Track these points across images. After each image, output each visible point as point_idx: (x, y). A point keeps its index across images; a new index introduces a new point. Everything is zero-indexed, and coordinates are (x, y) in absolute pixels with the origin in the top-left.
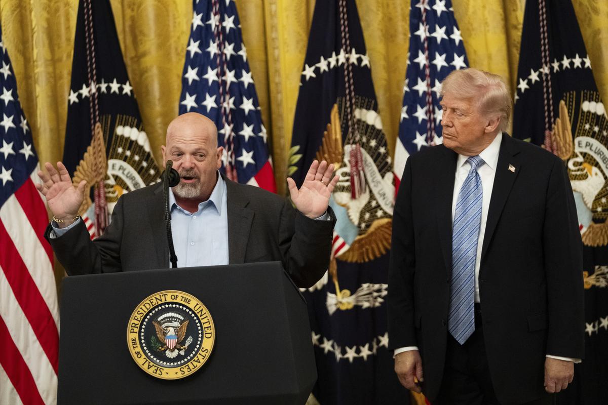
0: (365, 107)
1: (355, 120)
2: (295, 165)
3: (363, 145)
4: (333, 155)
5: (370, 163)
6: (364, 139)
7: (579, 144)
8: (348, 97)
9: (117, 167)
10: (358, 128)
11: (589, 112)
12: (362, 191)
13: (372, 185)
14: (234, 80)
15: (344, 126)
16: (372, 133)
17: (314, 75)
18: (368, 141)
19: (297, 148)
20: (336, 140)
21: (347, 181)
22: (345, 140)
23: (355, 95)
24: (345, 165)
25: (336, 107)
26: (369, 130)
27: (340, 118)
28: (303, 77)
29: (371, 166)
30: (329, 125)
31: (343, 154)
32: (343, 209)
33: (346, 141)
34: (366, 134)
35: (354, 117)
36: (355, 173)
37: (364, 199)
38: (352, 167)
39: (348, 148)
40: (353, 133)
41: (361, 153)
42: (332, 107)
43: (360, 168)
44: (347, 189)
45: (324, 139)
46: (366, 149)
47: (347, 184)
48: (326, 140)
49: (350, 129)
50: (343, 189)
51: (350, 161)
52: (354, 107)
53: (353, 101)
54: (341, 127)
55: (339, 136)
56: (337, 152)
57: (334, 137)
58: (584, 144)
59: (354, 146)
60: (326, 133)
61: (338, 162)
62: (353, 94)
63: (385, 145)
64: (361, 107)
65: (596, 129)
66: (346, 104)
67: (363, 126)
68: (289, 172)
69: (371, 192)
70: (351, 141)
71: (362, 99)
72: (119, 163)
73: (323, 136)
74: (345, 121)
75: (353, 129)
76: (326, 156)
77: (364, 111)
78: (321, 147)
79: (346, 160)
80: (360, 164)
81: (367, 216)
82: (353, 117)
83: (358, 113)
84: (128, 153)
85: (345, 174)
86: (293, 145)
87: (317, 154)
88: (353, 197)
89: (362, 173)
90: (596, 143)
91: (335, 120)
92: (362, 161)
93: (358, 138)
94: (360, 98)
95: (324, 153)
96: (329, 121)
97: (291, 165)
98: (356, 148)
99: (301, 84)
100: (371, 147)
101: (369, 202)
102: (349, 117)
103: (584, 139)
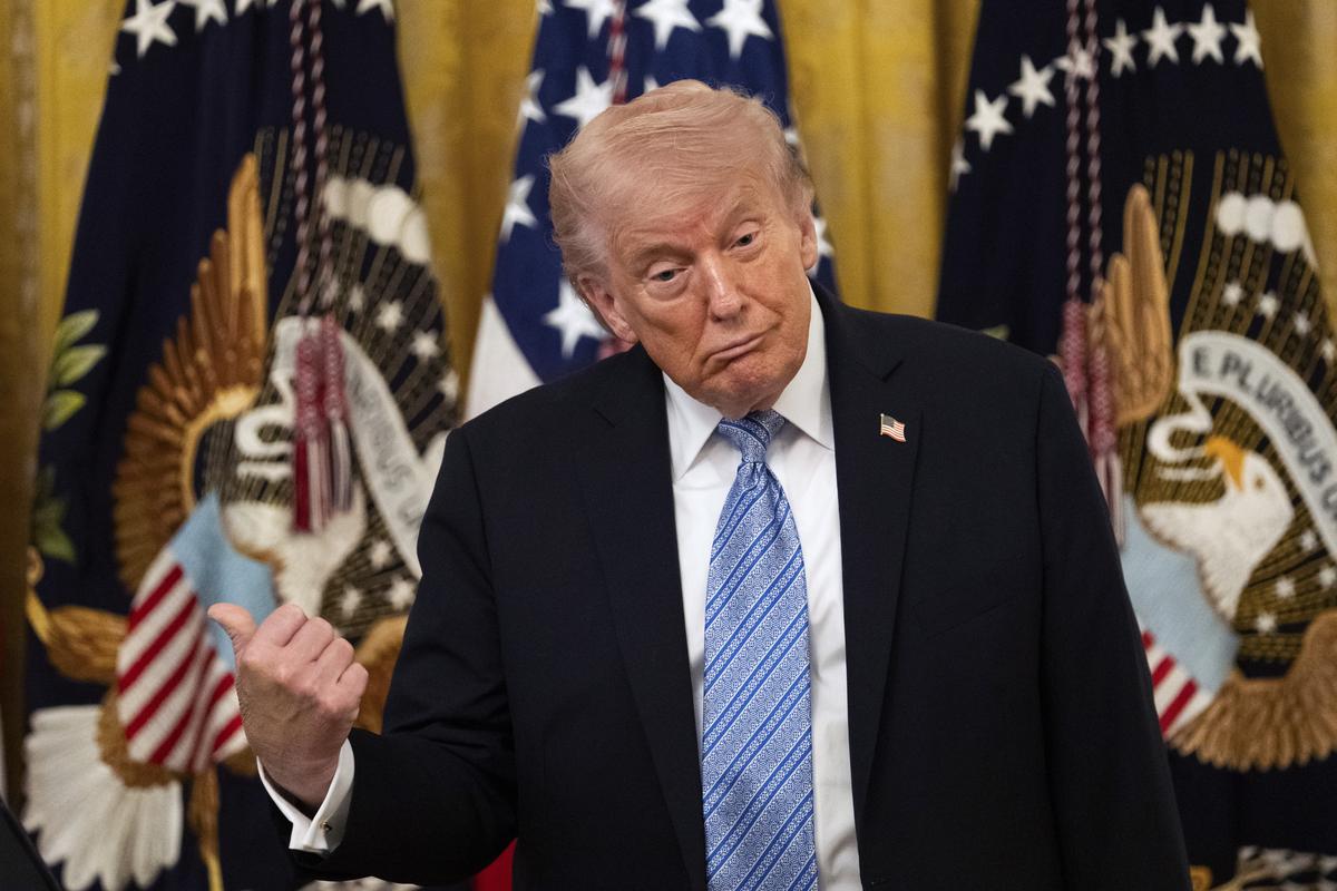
0: (366, 169)
1: (325, 222)
2: (77, 386)
3: (350, 322)
4: (230, 356)
5: (376, 394)
6: (357, 300)
7: (1198, 358)
8: (300, 132)
10: (335, 254)
11: (1242, 237)
12: (334, 503)
13: (376, 481)
15: (278, 242)
16: (389, 277)
17: (168, 36)
18: (372, 308)
19: (86, 320)
20: (245, 296)
21: (281, 459)
22: (279, 300)
23: (328, 121)
24: (275, 398)
25: (250, 168)
26: (378, 264)
27: (265, 212)
28: (126, 41)
29: (379, 403)
30: (219, 236)
31: (270, 355)
32: (256, 571)
33: (285, 303)
34: (363, 279)
35: (322, 209)
36: (311, 431)
37: (341, 536)
38: (301, 405)
39: (290, 331)
40: (314, 273)
41: (341, 356)
42: (233, 167)
43: (334, 414)
44: (277, 493)
45: (196, 292)
46: (360, 339)
47: (277, 472)
48: (203, 297)
49: (303, 258)
50: (261, 491)
51: (294, 384)
52: (322, 170)
53: (321, 145)
54: (269, 246)
55: (256, 282)
56: (246, 344)
57: (236, 285)
58: (1214, 362)
59: (314, 324)
60: (205, 266)
61: (248, 384)
62: (320, 119)
63: (437, 326)
64: (350, 173)
65: (1268, 305)
66: (290, 156)
67: (354, 245)
68: (49, 413)
69: (371, 506)
70: (305, 304)
71: (354, 143)
73: (192, 276)
74: (282, 225)
75: (315, 255)
76: (202, 356)
77: (362, 188)
78: (182, 324)
79: (281, 376)
80: (333, 396)
81: (351, 600)
82: (318, 210)
83: (336, 197)
85: (270, 433)
86: (72, 306)
87: (168, 347)
88: (301, 523)
89: (339, 430)
90: (1263, 362)
91: (245, 217)
92: (341, 382)
93: (331, 292)
94: (348, 138)
95: (194, 345)
96: (221, 220)
97: (57, 388)
98: (323, 333)
99: (114, 68)
100: (381, 332)
101: (363, 549)
102: (301, 208)
103: (1218, 344)
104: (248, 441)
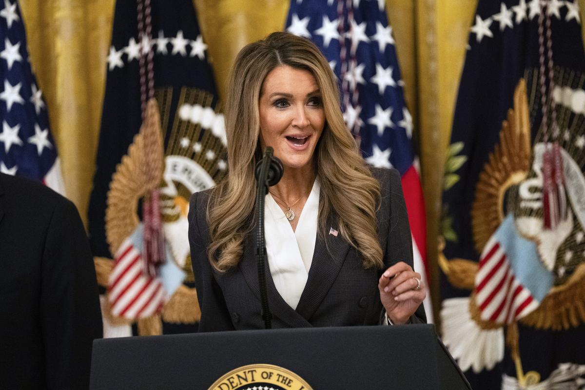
0: (570, 83)
1: (553, 105)
2: (457, 172)
3: (564, 145)
4: (516, 160)
5: (576, 173)
6: (567, 136)
8: (543, 69)
9: (180, 168)
10: (558, 118)
12: (560, 217)
13: (577, 208)
14: (364, 38)
15: (535, 114)
16: (580, 127)
17: (489, 33)
18: (573, 139)
19: (459, 147)
20: (522, 135)
21: (538, 200)
22: (536, 135)
23: (555, 65)
24: (534, 175)
25: (522, 85)
26: (575, 121)
27: (529, 102)
28: (472, 36)
29: (577, 177)
30: (511, 112)
31: (532, 159)
32: (529, 245)
33: (538, 137)
34: (569, 127)
35: (552, 100)
36: (550, 189)
37: (564, 230)
38: (545, 179)
39: (540, 149)
40: (549, 125)
41: (561, 159)
42: (516, 84)
43: (559, 181)
44: (537, 213)
45: (502, 135)
46: (569, 151)
47: (536, 205)
48: (505, 136)
49: (545, 120)
50: (530, 213)
51: (543, 170)
52: (552, 84)
53: (551, 74)
54: (531, 115)
55: (526, 130)
56: (523, 155)
57: (518, 131)
59: (550, 146)
60: (505, 124)
61: (524, 169)
62: (551, 64)
64: (563, 85)
66: (539, 78)
67: (565, 114)
68: (444, 183)
69: (575, 218)
70: (546, 138)
71: (565, 72)
72: (182, 162)
73: (499, 128)
74: (536, 107)
75: (550, 119)
76: (505, 160)
77: (568, 91)
78: (496, 148)
79: (537, 167)
80: (558, 174)
81: (569, 256)
82: (550, 100)
83: (557, 95)
84: (198, 147)
85: (533, 190)
86: (454, 140)
87: (491, 157)
88: (547, 225)
89: (561, 188)
91: (521, 104)
92: (562, 169)
93: (556, 133)
94: (562, 71)
95: (501, 155)
96: (511, 105)
97: (448, 173)
98: (554, 149)
99: (468, 47)
100: (577, 149)
101: (572, 235)
102: (544, 99)
104: (524, 192)
